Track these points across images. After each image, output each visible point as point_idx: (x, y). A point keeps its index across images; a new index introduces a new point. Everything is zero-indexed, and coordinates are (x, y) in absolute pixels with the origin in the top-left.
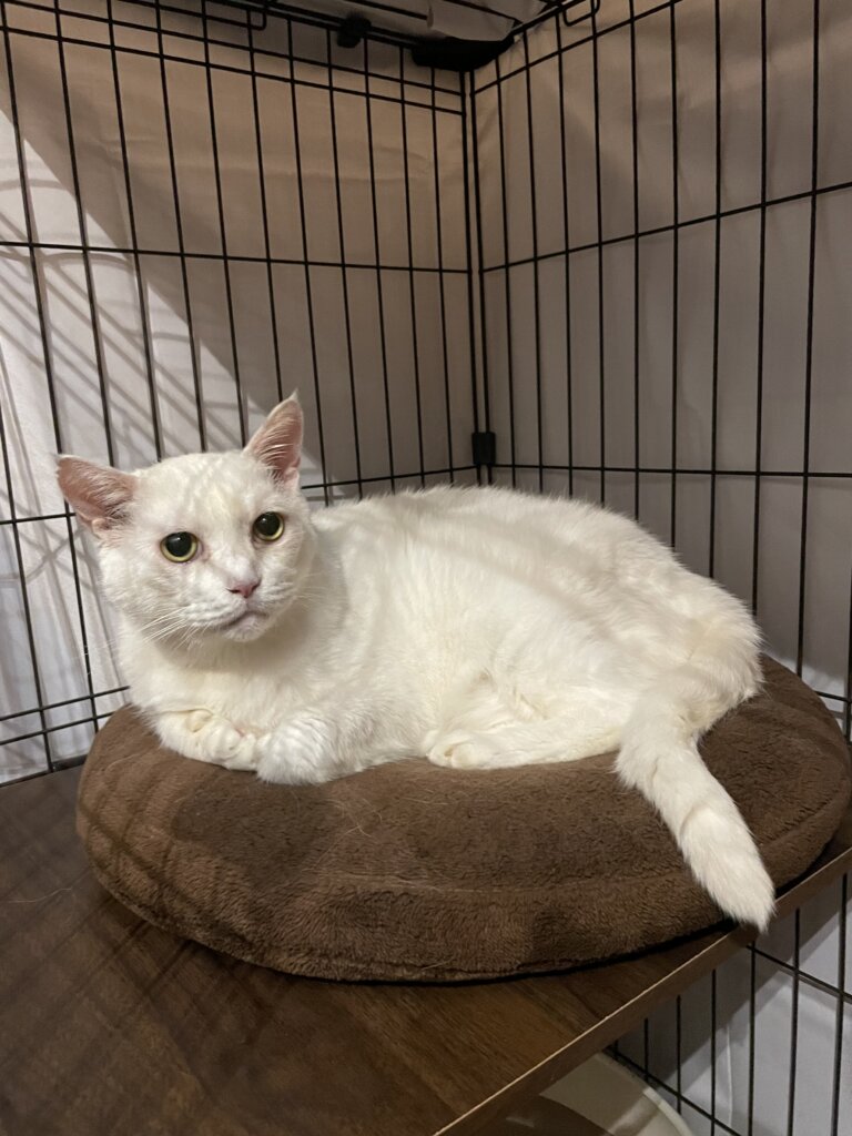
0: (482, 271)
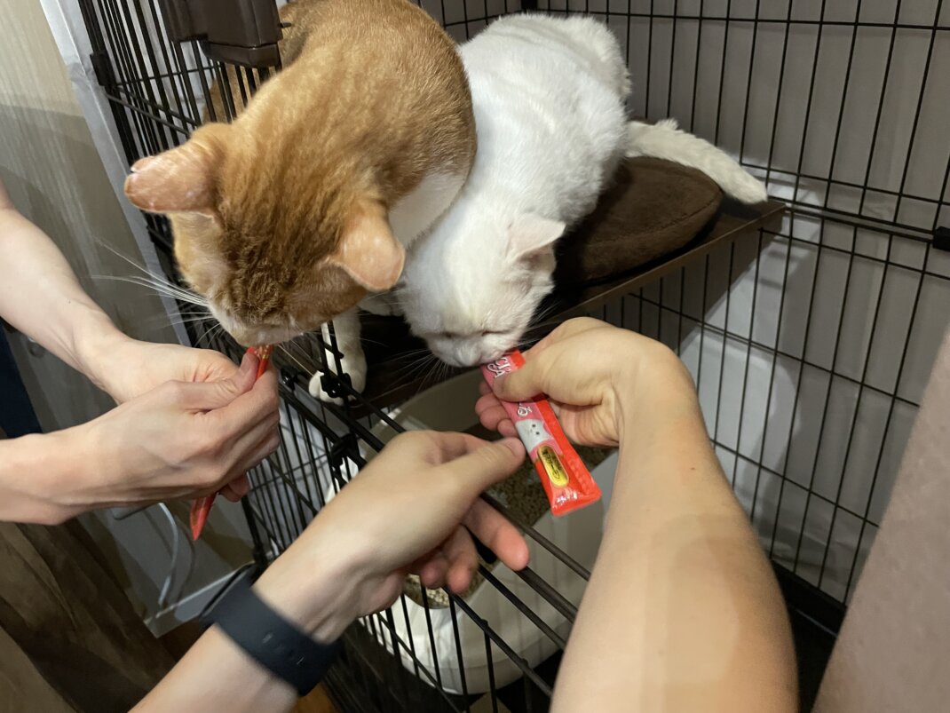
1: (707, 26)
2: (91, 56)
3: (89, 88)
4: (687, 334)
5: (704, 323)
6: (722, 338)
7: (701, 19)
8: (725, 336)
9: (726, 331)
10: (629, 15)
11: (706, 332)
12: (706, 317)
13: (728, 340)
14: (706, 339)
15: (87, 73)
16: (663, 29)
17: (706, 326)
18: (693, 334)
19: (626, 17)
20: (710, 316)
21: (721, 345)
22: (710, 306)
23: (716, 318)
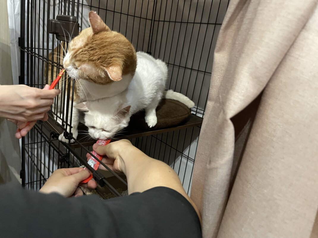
0: (154, 21)
1: (193, 72)
2: (19, 38)
3: (15, 46)
4: (178, 157)
5: (182, 154)
6: (187, 159)
7: (192, 69)
8: (188, 158)
9: (188, 157)
10: (174, 65)
11: (183, 157)
12: (183, 152)
13: (188, 160)
14: (183, 159)
15: (16, 42)
16: (182, 70)
17: (183, 155)
18: (179, 157)
19: (173, 65)
20: (184, 152)
21: (186, 161)
22: (185, 149)
23: (186, 153)
